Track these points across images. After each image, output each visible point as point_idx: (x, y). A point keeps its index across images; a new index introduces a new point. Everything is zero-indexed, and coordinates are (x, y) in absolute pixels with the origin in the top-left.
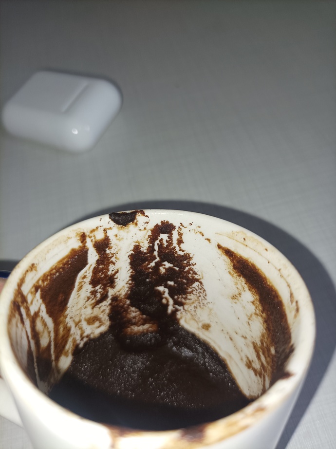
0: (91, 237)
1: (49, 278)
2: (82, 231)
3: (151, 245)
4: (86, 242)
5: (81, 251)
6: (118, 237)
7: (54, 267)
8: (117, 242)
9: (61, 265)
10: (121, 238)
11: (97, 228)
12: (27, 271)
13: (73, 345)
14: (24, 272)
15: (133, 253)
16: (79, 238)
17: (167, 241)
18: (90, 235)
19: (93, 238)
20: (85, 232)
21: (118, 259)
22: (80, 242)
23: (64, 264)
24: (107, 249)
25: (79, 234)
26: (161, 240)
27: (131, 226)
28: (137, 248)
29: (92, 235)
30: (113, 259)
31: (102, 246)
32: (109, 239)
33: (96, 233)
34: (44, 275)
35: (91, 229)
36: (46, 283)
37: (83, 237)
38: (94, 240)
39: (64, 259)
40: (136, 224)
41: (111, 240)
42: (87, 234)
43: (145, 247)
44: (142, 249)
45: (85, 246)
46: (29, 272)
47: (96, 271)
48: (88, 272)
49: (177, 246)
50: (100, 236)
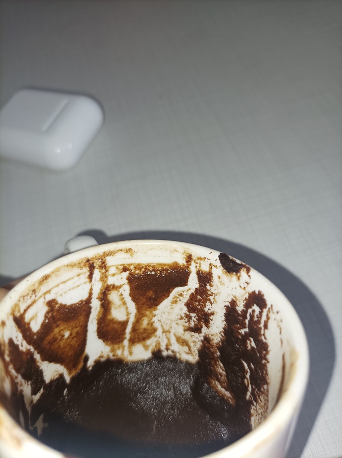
0: (197, 263)
1: (143, 270)
2: (190, 253)
3: (245, 309)
4: (190, 265)
5: (184, 269)
6: (221, 280)
7: (152, 265)
8: (219, 284)
9: (160, 268)
10: (223, 282)
11: (205, 258)
12: (122, 250)
13: (156, 346)
14: (118, 249)
15: (230, 306)
16: (185, 257)
17: (257, 315)
18: (196, 261)
19: (198, 265)
20: (193, 255)
21: (216, 302)
22: (185, 260)
23: (163, 270)
24: (208, 284)
25: (186, 254)
26: (254, 311)
27: (234, 277)
28: (233, 303)
29: (198, 262)
30: (211, 298)
31: (205, 278)
32: (212, 276)
33: (202, 262)
34: (139, 265)
35: (199, 256)
36: (137, 272)
37: (189, 258)
38: (198, 267)
39: (165, 265)
40: (239, 278)
41: (213, 279)
42: (194, 258)
43: (240, 308)
44: (237, 308)
45: (188, 267)
46: (123, 252)
47: (193, 297)
48: (185, 293)
49: (263, 328)
50: (205, 268)
